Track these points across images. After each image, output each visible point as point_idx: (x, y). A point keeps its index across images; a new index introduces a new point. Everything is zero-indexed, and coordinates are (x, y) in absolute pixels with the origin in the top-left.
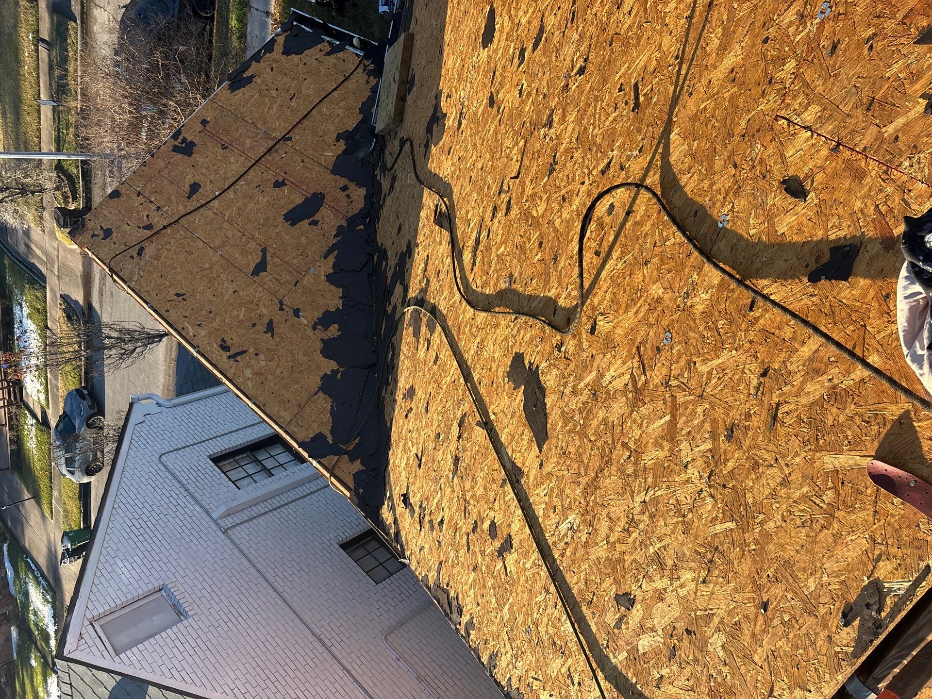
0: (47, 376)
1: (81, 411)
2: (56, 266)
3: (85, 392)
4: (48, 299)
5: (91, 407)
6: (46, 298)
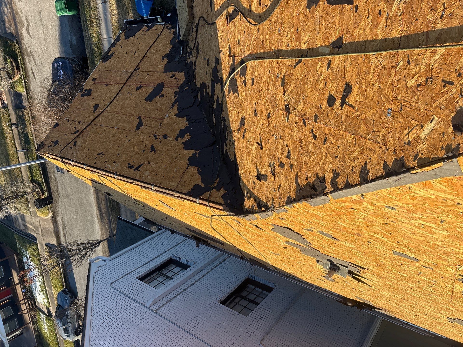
0: (46, 289)
1: (66, 301)
2: (40, 230)
3: (67, 290)
4: (39, 249)
5: (71, 297)
6: (38, 248)
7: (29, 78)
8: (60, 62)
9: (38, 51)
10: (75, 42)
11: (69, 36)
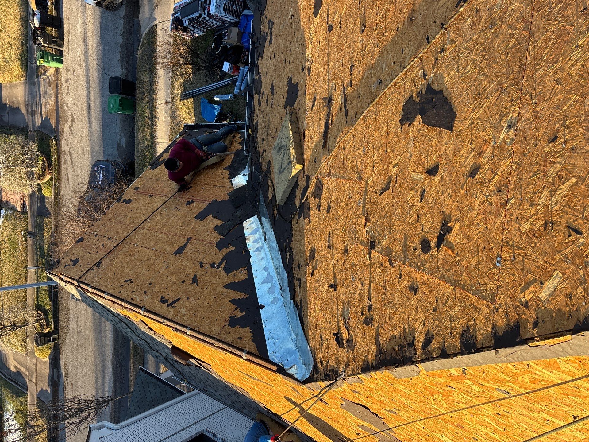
2: (34, 376)
6: (27, 401)
7: (61, 181)
8: (101, 166)
9: (78, 150)
10: (123, 143)
11: (118, 137)
